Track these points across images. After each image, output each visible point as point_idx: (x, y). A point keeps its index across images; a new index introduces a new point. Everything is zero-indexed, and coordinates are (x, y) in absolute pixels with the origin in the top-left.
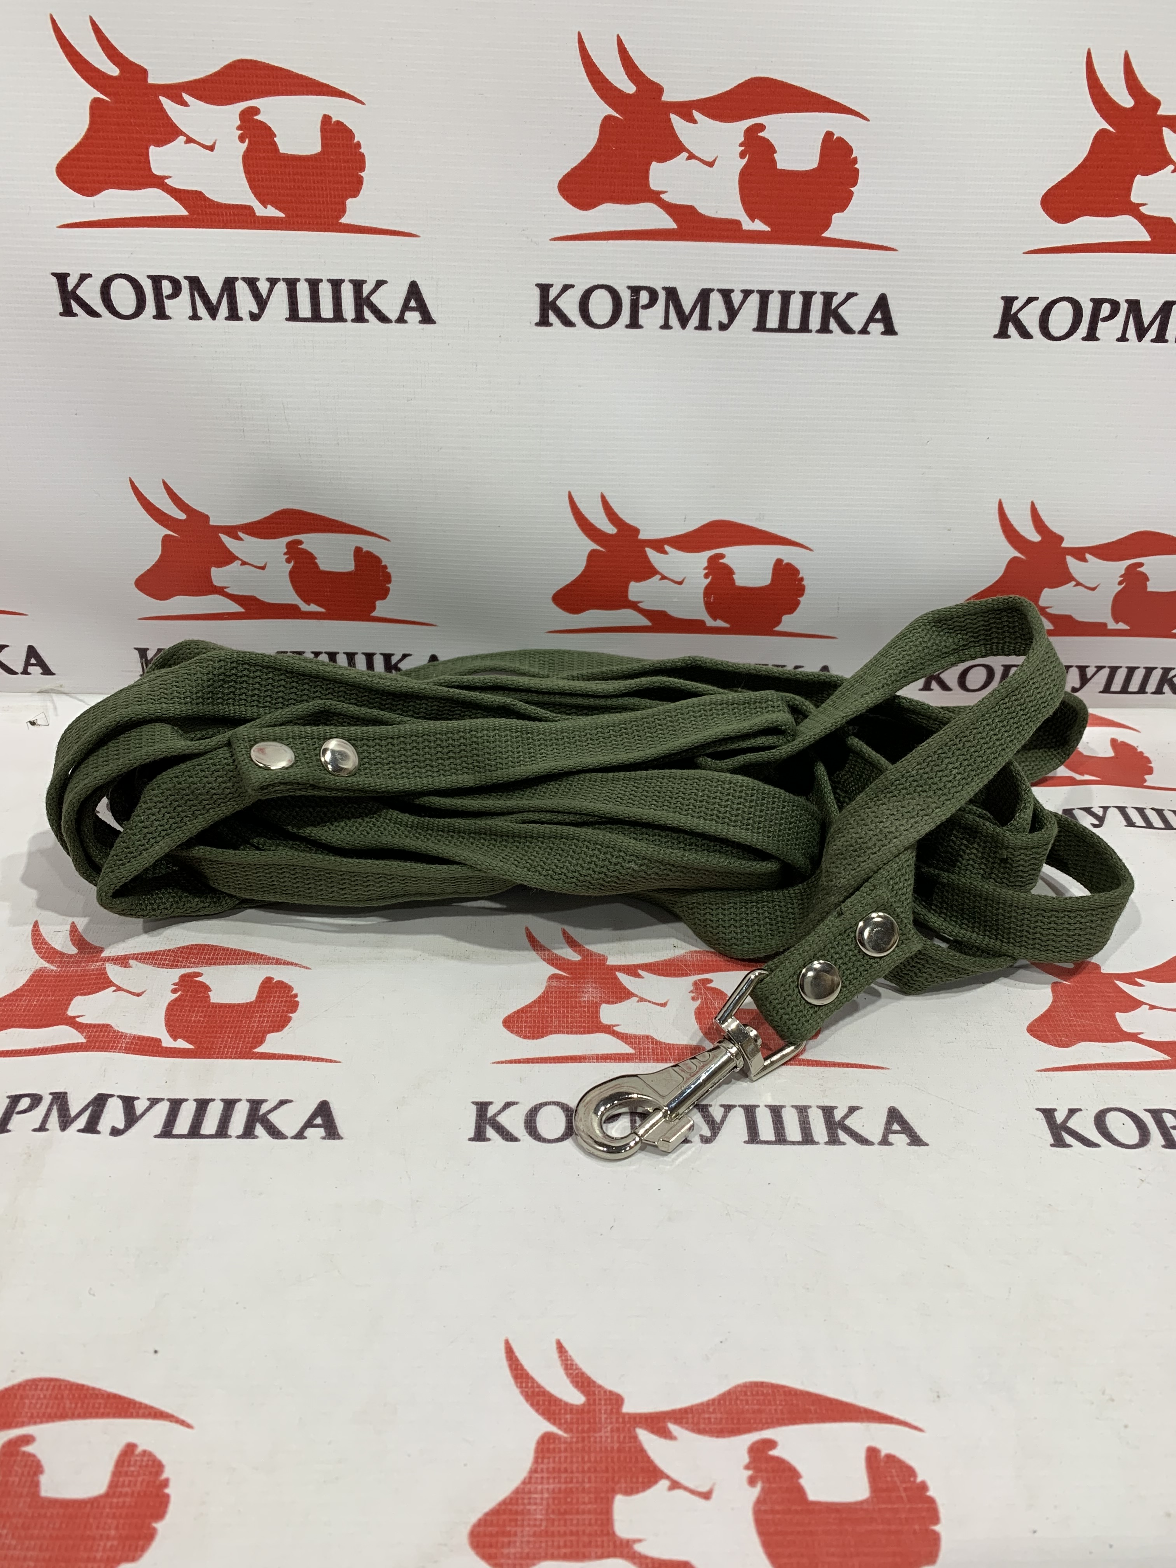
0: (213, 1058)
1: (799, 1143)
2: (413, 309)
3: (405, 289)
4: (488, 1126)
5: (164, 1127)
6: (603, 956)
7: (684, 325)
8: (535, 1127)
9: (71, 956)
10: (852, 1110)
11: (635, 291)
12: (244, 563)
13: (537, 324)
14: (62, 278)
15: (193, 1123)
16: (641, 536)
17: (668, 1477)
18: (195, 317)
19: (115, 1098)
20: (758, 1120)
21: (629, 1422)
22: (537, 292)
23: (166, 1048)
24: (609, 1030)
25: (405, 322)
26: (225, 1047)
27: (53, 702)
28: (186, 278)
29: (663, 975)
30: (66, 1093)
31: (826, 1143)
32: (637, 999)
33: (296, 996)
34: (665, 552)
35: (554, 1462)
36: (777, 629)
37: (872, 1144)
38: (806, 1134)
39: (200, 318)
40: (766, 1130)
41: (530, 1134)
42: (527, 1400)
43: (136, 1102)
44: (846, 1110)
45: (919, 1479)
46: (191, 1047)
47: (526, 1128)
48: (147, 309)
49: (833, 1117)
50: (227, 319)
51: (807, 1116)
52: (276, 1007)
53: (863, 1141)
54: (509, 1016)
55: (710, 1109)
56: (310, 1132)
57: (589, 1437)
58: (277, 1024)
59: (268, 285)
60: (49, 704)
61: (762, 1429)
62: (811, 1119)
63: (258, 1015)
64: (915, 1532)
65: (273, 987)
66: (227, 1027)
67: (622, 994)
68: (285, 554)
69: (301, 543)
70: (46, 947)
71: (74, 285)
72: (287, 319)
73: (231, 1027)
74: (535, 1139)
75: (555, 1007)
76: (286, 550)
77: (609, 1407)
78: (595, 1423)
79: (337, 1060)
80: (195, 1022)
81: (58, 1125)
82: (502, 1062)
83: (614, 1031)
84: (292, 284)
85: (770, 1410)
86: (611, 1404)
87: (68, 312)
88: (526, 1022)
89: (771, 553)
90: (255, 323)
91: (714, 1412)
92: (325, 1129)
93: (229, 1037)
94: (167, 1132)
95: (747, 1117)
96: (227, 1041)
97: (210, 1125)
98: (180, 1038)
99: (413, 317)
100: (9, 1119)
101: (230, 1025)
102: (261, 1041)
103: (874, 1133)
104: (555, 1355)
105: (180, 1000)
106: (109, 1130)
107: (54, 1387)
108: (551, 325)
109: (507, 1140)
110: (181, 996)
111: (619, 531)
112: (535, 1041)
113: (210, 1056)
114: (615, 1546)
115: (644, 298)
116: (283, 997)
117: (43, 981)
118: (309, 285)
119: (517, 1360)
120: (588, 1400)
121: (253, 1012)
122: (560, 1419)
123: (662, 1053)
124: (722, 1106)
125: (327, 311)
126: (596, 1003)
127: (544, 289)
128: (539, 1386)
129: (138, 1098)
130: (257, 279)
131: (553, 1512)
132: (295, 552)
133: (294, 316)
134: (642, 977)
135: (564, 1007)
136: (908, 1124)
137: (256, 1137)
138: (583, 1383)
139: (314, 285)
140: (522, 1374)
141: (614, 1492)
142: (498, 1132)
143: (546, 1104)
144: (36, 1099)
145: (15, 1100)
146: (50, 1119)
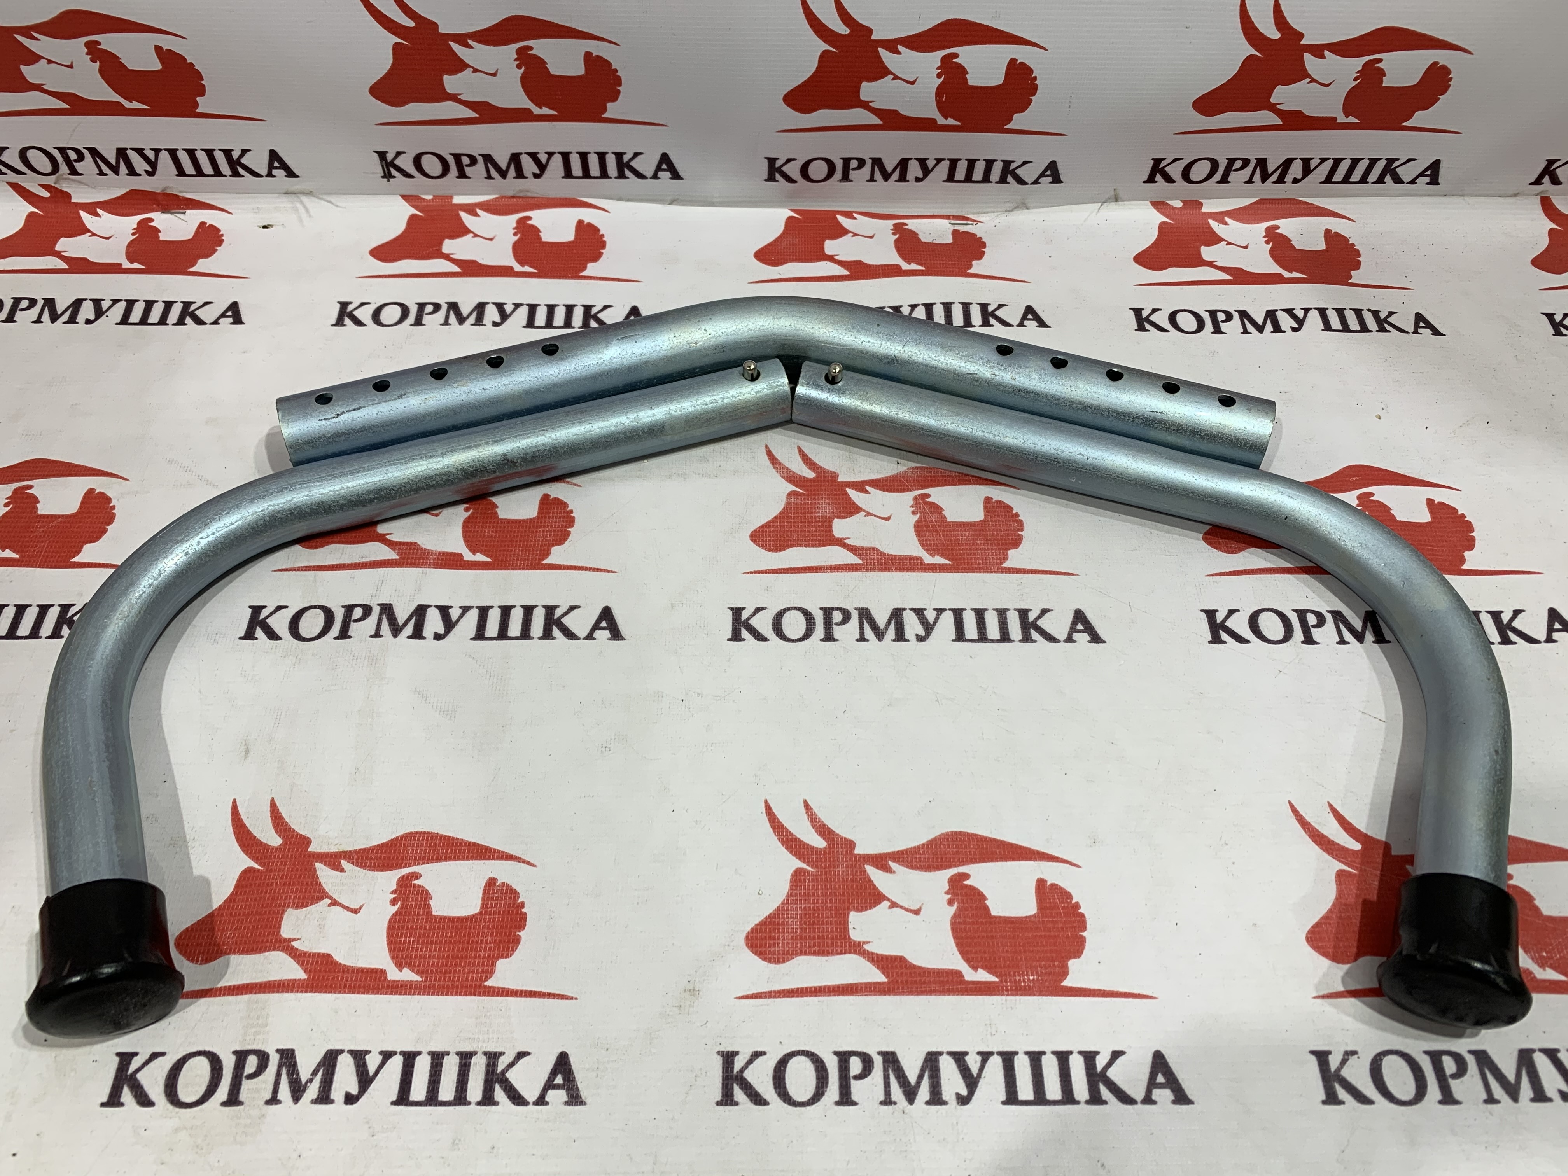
0: (509, 569)
1: (998, 641)
4: (742, 628)
5: (477, 631)
6: (835, 473)
8: (781, 629)
10: (1044, 612)
12: (476, 71)
15: (500, 626)
16: (875, 37)
17: (888, 900)
19: (433, 608)
20: (965, 621)
21: (860, 861)
23: (468, 561)
24: (840, 542)
26: (518, 560)
27: (302, 202)
29: (887, 491)
30: (391, 605)
31: (1020, 641)
32: (864, 513)
33: (571, 512)
34: (898, 52)
35: (805, 889)
36: (1007, 127)
37: (1058, 641)
38: (1004, 633)
40: (971, 630)
41: (777, 635)
42: (783, 845)
43: (450, 610)
44: (1038, 612)
45: (1074, 901)
46: (489, 560)
47: (774, 630)
49: (1028, 619)
51: (1006, 618)
52: (555, 522)
53: (1051, 639)
54: (755, 531)
55: (925, 612)
56: (598, 634)
57: (830, 871)
58: (558, 538)
60: (298, 205)
61: (959, 866)
62: (1008, 621)
63: (541, 530)
64: (1067, 937)
65: (551, 504)
66: (517, 541)
67: (852, 509)
68: (516, 60)
69: (531, 48)
73: (520, 541)
74: (781, 639)
75: (794, 522)
76: (516, 56)
77: (845, 850)
78: (834, 861)
79: (613, 570)
80: (488, 537)
81: (389, 632)
82: (751, 573)
83: (845, 544)
85: (966, 852)
86: (846, 847)
88: (770, 536)
89: (1004, 53)
91: (924, 853)
92: (610, 631)
93: (519, 550)
94: (480, 635)
95: (955, 619)
96: (518, 554)
97: (515, 628)
98: (478, 552)
100: (348, 627)
101: (518, 539)
102: (547, 554)
103: (1061, 633)
104: (803, 810)
105: (473, 517)
106: (432, 636)
107: (428, 837)
109: (759, 640)
110: (473, 513)
111: (852, 32)
112: (778, 553)
113: (506, 568)
114: (850, 946)
116: (560, 513)
119: (775, 815)
120: (829, 845)
121: (537, 527)
122: (808, 859)
123: (885, 563)
124: (934, 609)
126: (829, 517)
128: (791, 834)
129: (451, 607)
131: (805, 924)
132: (525, 58)
134: (869, 493)
135: (801, 522)
136: (1090, 624)
137: (554, 638)
138: (824, 832)
140: (778, 826)
141: (849, 909)
142: (751, 633)
143: (789, 609)
144: (367, 609)
145: (349, 609)
146: (382, 627)
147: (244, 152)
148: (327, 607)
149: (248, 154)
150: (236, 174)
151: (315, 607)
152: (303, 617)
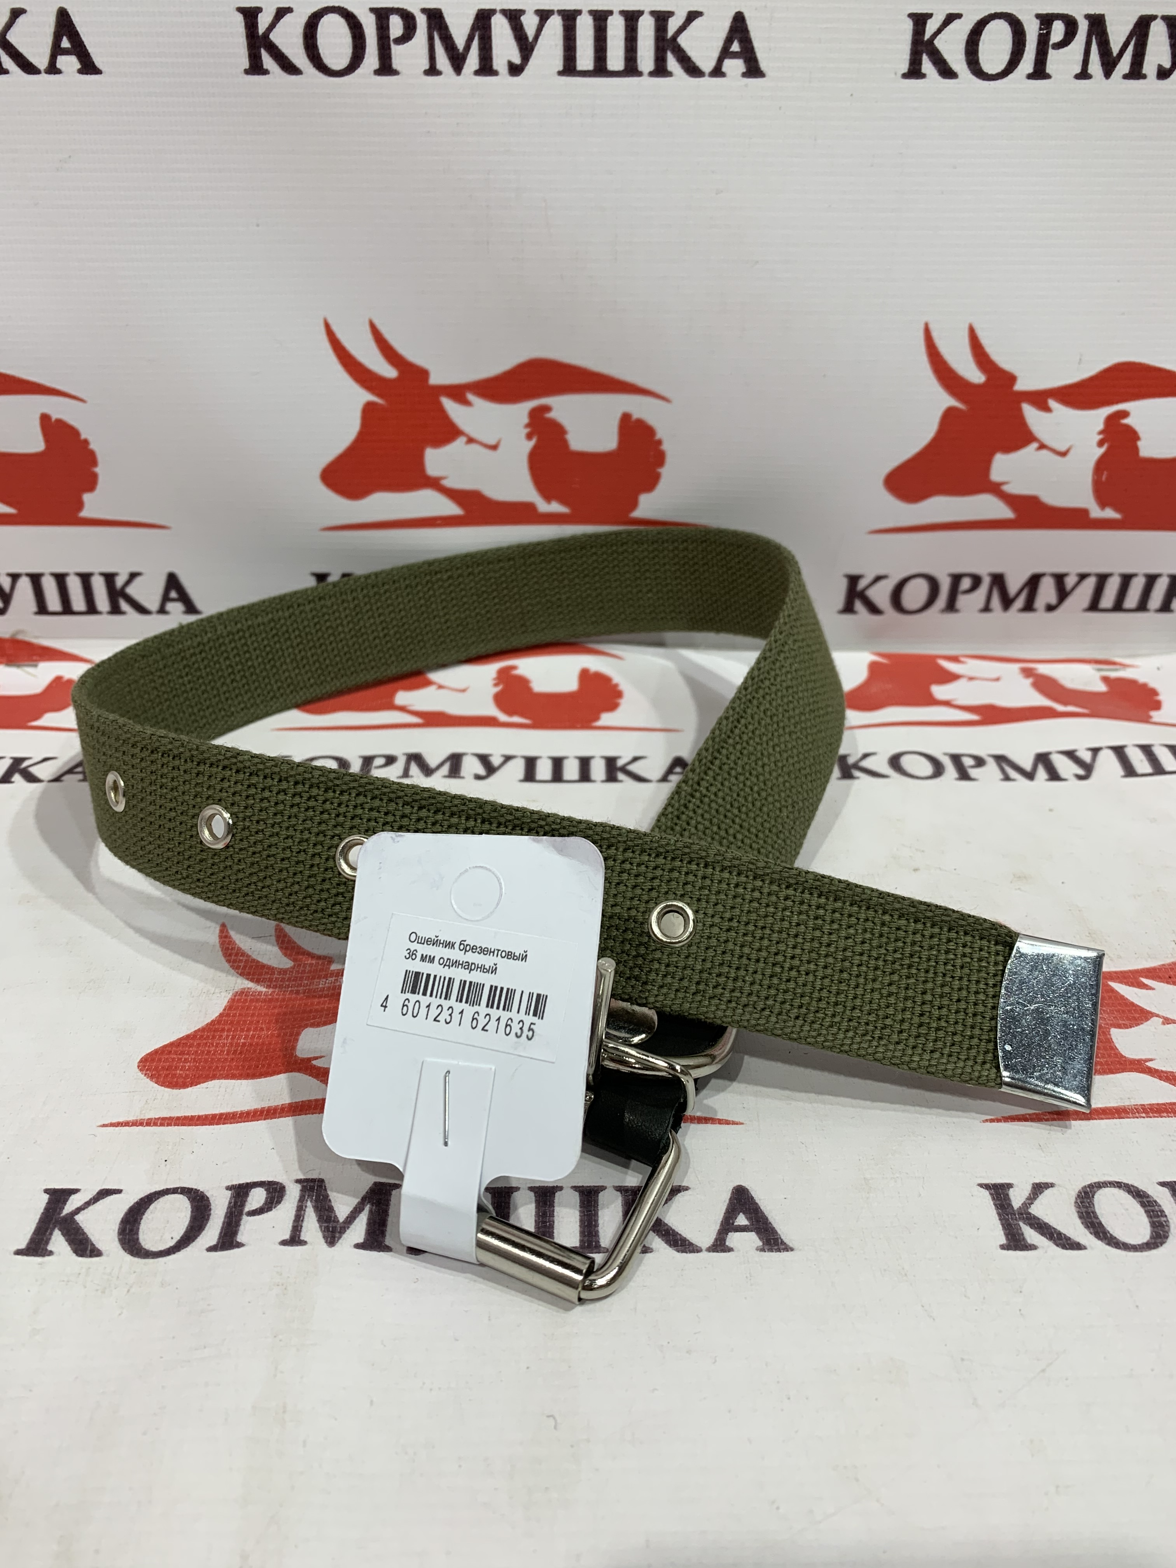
2: (735, 55)
3: (726, 24)
4: (1021, 1224)
7: (1108, 74)
8: (1100, 1224)
9: (283, 972)
11: (1046, 20)
12: (471, 441)
13: (905, 76)
14: (250, 15)
16: (1019, 386)
18: (432, 70)
22: (909, 25)
25: (723, 75)
28: (424, 11)
30: (322, 1181)
34: (1048, 409)
39: (438, 73)
41: (1097, 1236)
47: (1087, 1227)
48: (366, 61)
50: (477, 73)
56: (734, 1239)
59: (536, 20)
68: (526, 427)
69: (550, 409)
70: (244, 959)
71: (267, 26)
72: (560, 73)
74: (1109, 1244)
76: (528, 421)
81: (320, 1235)
84: (570, 18)
87: (256, 68)
90: (515, 79)
92: (757, 1233)
99: (735, 66)
100: (238, 1224)
108: (923, 76)
109: (1064, 1247)
111: (988, 380)
115: (1058, 31)
117: (248, 1008)
118: (595, 20)
125: (616, 59)
127: (920, 20)
130: (522, 12)
132: (539, 424)
133: (569, 68)
139: (600, 18)
142: (1043, 1234)
143: (1100, 1185)
144: (275, 1190)
145: (240, 1192)
146: (305, 1224)
147: (133, 576)
148: (197, 1191)
149: (138, 581)
150: (115, 610)
151: (174, 1191)
152: (149, 1211)
